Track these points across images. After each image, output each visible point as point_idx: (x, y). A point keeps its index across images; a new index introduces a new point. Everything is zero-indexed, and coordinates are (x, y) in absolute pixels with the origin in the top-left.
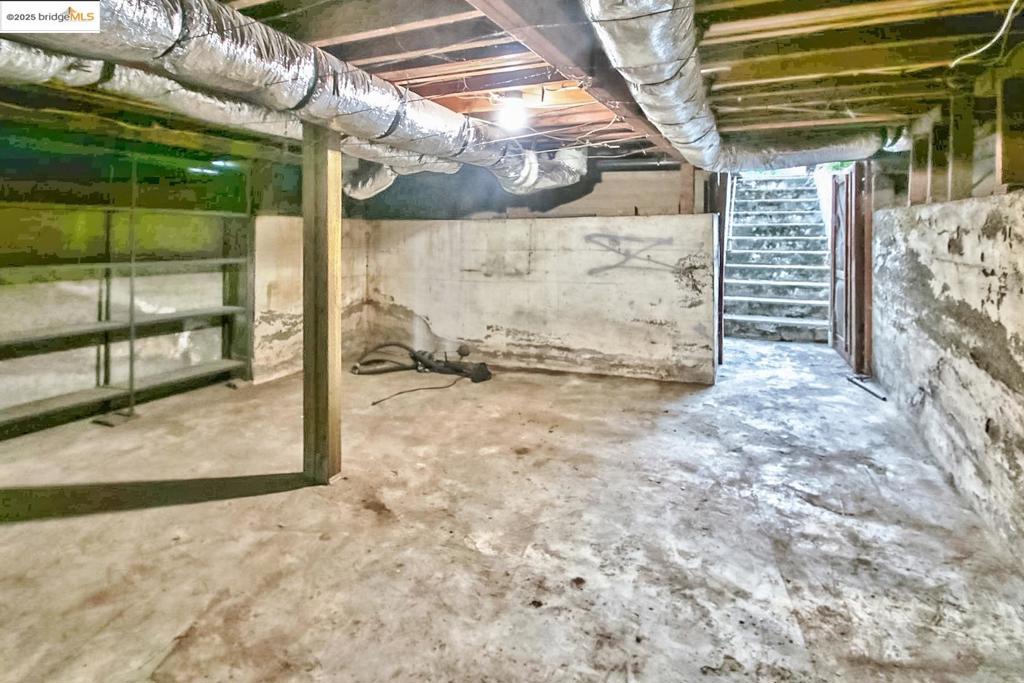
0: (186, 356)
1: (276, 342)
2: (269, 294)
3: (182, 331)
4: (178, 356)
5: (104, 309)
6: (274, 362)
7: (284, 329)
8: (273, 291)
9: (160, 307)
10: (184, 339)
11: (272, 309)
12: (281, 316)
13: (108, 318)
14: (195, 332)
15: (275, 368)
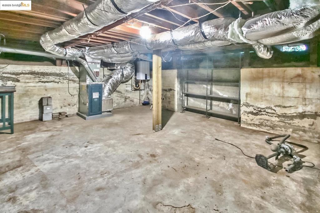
0: (231, 110)
1: (250, 115)
2: (247, 97)
3: (230, 103)
4: (229, 109)
5: (211, 92)
6: (250, 122)
7: (254, 111)
8: (248, 96)
9: (224, 94)
10: (231, 105)
11: (248, 102)
12: (253, 106)
13: (212, 94)
14: (234, 104)
15: (250, 124)
